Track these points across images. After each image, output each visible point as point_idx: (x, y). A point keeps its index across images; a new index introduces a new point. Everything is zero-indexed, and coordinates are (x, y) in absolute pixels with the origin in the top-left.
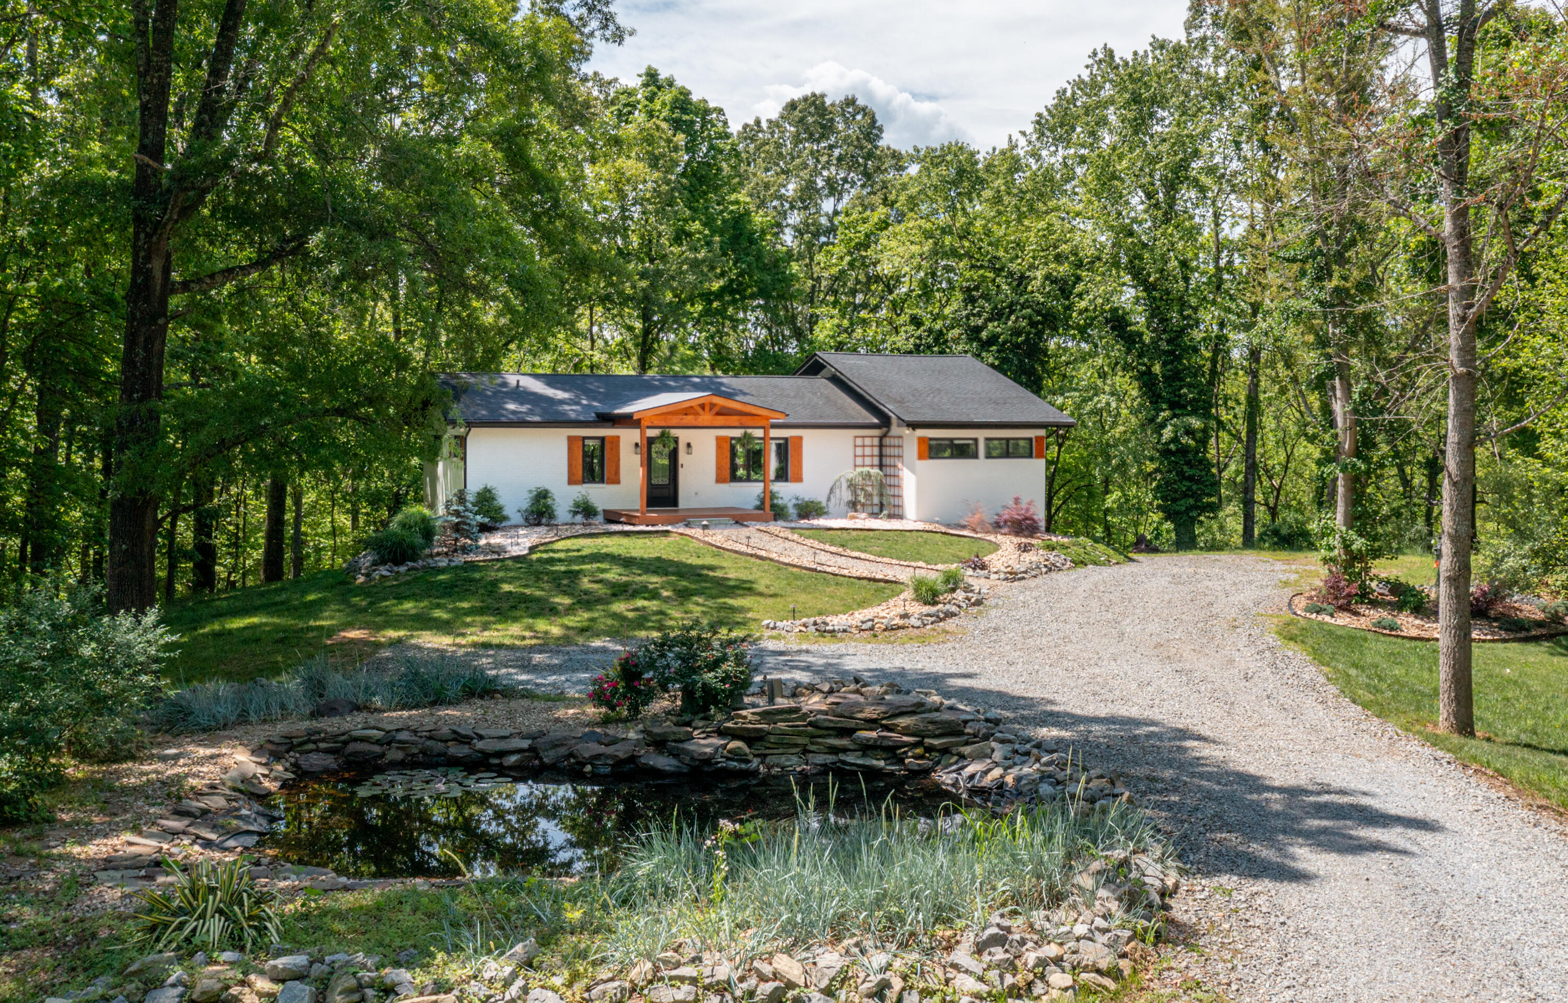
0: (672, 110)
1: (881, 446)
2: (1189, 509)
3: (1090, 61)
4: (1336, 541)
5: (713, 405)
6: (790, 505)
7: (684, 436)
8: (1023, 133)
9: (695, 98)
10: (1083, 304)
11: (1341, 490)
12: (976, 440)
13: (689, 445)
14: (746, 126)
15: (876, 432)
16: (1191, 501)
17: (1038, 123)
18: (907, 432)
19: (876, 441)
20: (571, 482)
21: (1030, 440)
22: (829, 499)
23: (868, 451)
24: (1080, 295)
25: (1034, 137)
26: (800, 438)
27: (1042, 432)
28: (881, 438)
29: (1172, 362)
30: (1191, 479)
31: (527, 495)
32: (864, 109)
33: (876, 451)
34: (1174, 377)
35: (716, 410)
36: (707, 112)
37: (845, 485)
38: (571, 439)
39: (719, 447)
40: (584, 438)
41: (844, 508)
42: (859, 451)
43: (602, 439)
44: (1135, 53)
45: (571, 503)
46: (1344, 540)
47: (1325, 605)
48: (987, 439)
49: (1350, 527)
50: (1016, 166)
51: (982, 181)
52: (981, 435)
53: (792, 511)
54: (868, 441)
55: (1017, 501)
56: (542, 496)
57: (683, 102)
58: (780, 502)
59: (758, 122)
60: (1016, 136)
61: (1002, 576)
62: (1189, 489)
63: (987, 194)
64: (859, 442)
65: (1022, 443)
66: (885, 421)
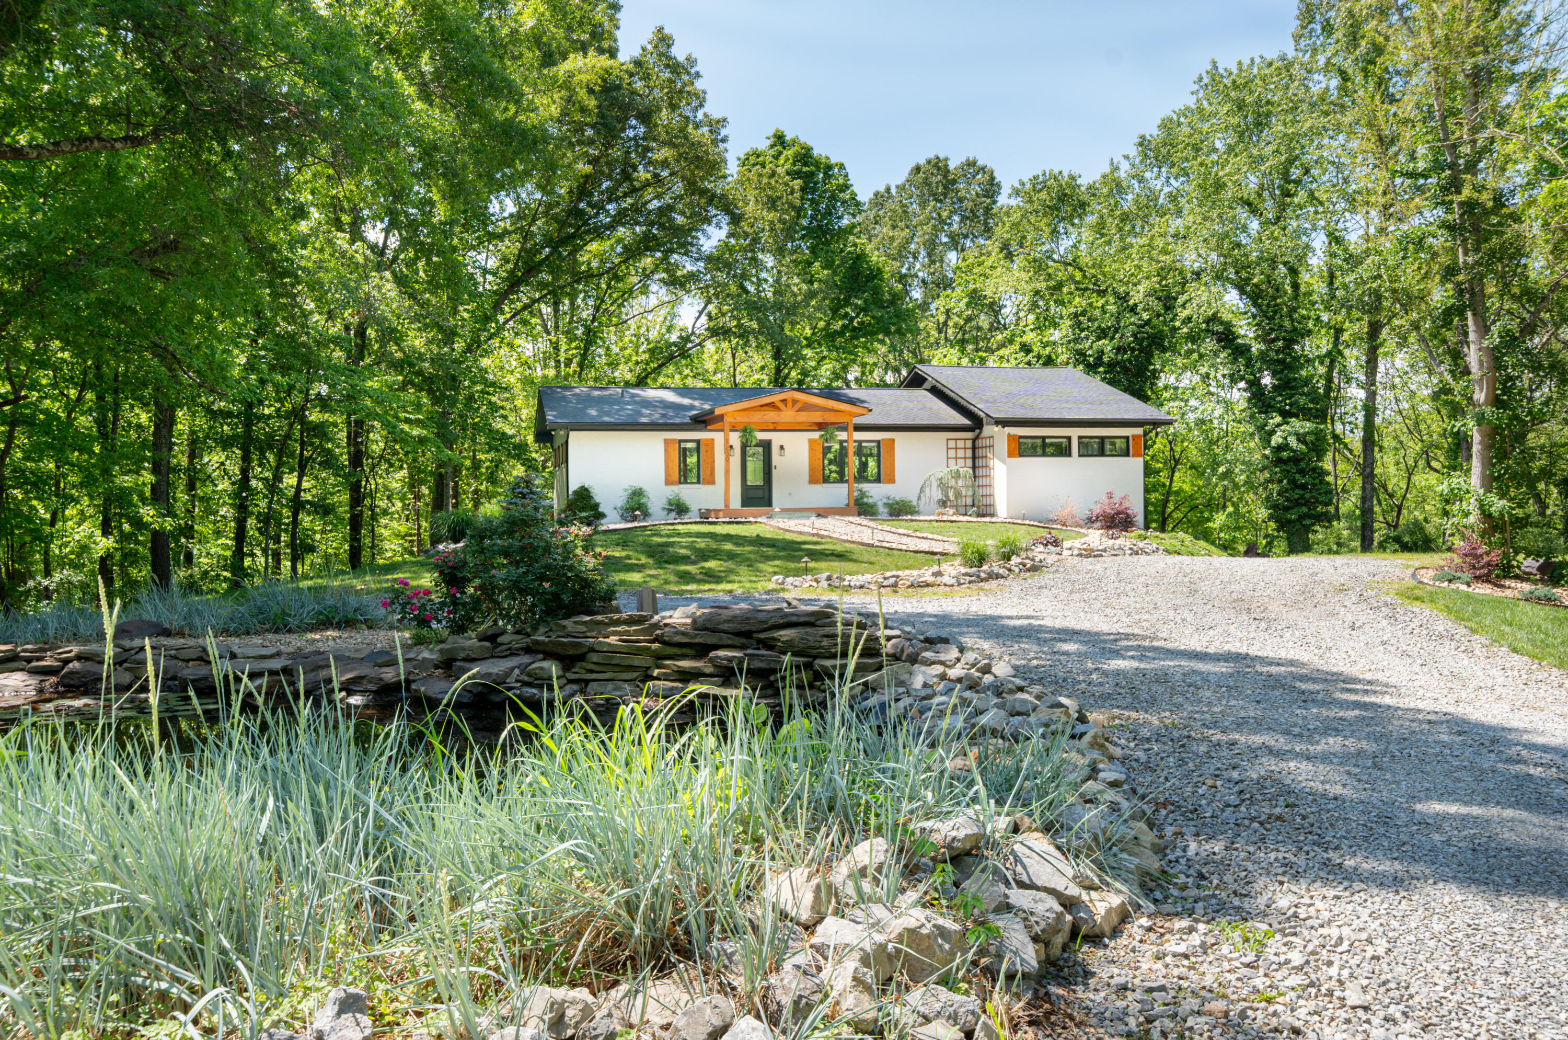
0: (794, 164)
1: (974, 448)
2: (1301, 517)
3: (1196, 87)
4: (1471, 505)
5: (795, 402)
6: (880, 504)
7: (777, 438)
8: (1127, 157)
9: (815, 153)
10: (1186, 313)
11: (1476, 448)
12: (1069, 438)
13: (782, 447)
14: (876, 194)
15: (969, 435)
16: (1305, 509)
17: (1141, 144)
18: (996, 429)
19: (969, 444)
20: (668, 482)
21: (1127, 438)
22: (919, 498)
23: (961, 453)
24: (1184, 306)
25: (1137, 161)
26: (893, 440)
27: (1139, 431)
28: (974, 441)
29: (1282, 372)
30: (1303, 487)
31: (622, 493)
32: (983, 169)
33: (969, 453)
34: (1286, 386)
35: (798, 406)
36: (829, 167)
37: (935, 484)
38: (666, 442)
39: (811, 449)
40: (680, 441)
41: (934, 506)
42: (952, 453)
43: (698, 442)
44: (1240, 63)
45: (664, 501)
46: (1482, 507)
47: (1458, 574)
48: (1080, 438)
49: (1488, 490)
50: (1119, 188)
51: (1083, 205)
52: (1075, 433)
53: (882, 509)
54: (961, 444)
55: (1110, 496)
56: (637, 494)
57: (805, 156)
58: (870, 501)
59: (888, 190)
60: (1118, 158)
61: (1076, 552)
62: (1302, 497)
63: (1091, 219)
64: (952, 444)
65: (1118, 441)
66: (976, 422)
